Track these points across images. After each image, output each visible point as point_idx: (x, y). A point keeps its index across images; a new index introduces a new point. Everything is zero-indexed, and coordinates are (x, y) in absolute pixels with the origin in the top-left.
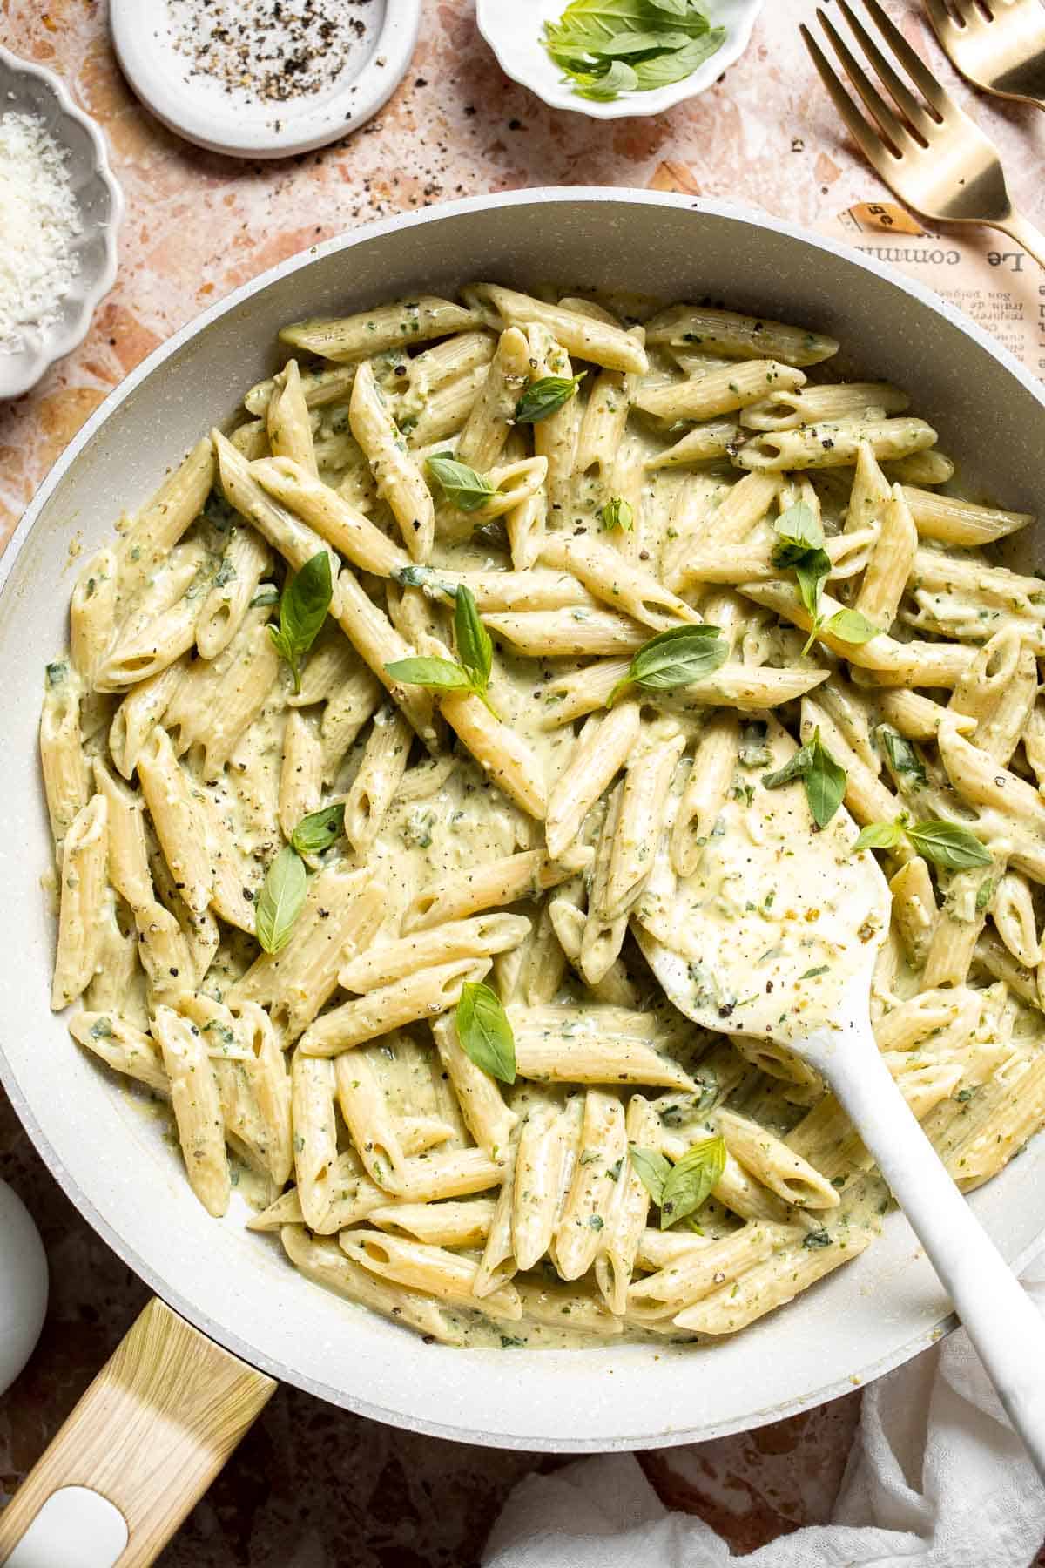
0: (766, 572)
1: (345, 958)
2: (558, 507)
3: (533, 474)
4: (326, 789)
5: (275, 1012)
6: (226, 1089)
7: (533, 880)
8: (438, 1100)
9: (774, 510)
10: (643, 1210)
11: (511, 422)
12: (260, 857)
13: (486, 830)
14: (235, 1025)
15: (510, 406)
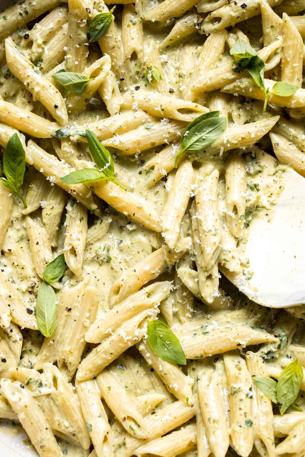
0: (233, 77)
1: (85, 328)
2: (122, 80)
3: (105, 65)
4: (54, 249)
5: (59, 364)
6: (46, 410)
7: (165, 262)
8: (152, 383)
9: (227, 49)
10: (269, 408)
11: (87, 44)
12: (31, 291)
13: (135, 245)
14: (42, 377)
15: (84, 36)
